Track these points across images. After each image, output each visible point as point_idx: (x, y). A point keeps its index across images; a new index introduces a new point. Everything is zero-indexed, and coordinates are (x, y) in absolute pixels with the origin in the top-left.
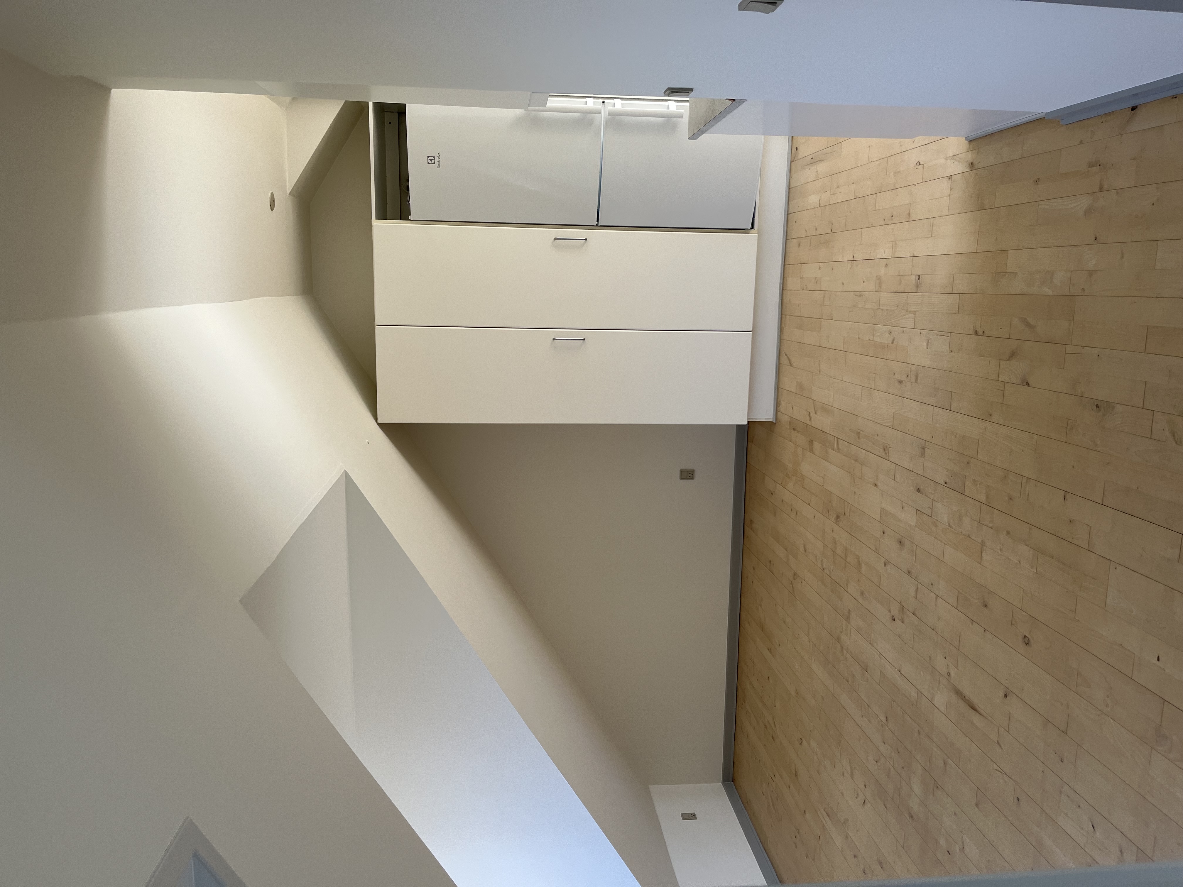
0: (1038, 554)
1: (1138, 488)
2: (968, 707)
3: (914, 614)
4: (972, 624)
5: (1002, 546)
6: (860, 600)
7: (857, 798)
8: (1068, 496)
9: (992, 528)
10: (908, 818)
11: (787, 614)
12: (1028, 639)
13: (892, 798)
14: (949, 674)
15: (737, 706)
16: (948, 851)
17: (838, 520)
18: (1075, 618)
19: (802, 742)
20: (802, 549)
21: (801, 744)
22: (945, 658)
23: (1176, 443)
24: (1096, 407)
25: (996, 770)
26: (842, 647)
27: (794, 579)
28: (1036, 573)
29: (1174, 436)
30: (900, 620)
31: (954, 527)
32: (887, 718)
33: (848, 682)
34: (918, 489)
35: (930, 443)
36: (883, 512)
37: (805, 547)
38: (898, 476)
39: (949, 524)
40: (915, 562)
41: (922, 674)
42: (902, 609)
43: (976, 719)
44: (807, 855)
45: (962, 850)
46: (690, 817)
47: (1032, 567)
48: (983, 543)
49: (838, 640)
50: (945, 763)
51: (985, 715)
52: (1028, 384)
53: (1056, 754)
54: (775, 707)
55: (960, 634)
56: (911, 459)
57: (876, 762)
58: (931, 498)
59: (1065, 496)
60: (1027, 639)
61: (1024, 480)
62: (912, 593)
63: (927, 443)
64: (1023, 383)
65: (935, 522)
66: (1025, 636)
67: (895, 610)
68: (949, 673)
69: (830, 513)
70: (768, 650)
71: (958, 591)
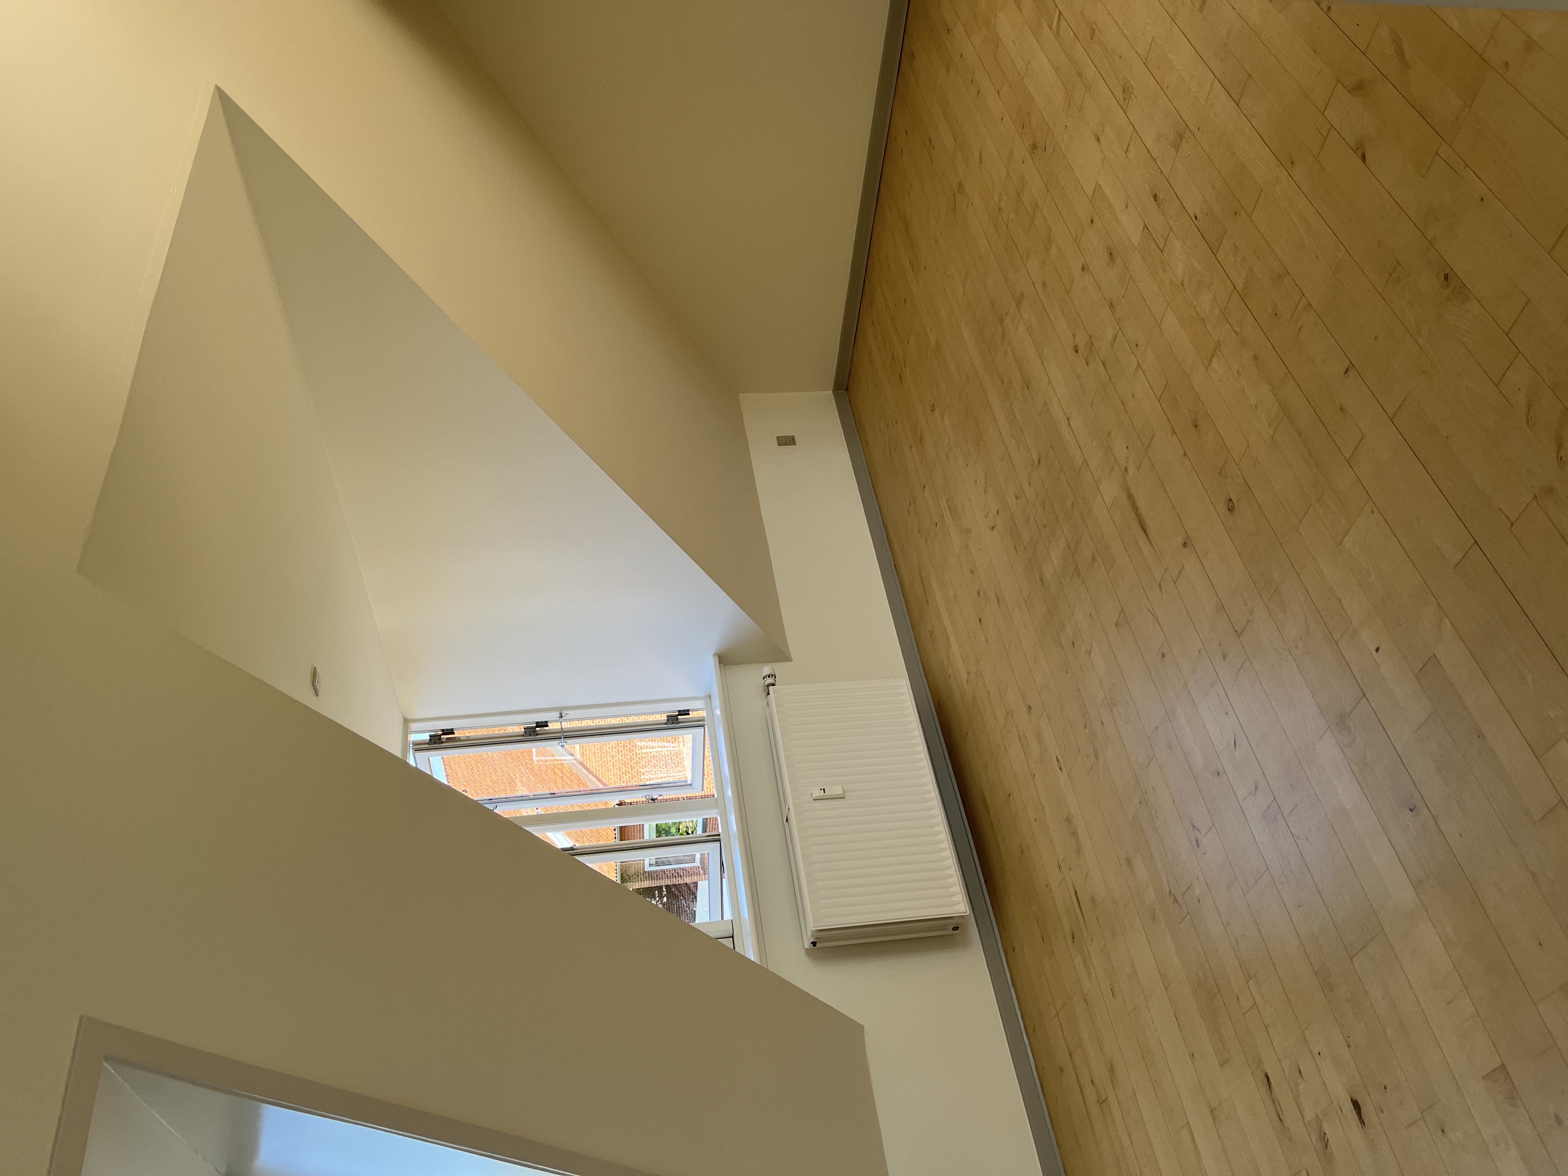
0: (1283, 417)
1: (1447, 437)
2: (1138, 523)
3: (1103, 364)
4: (1172, 435)
5: (1241, 368)
6: (1040, 290)
7: (986, 517)
8: (1352, 372)
9: (1236, 333)
10: (1039, 581)
11: (941, 234)
12: (1234, 506)
13: (1026, 548)
14: (1126, 470)
15: (862, 307)
16: (1072, 642)
17: (1034, 151)
18: (1298, 527)
19: (934, 409)
20: (976, 155)
21: (932, 411)
22: (1127, 448)
23: (1528, 422)
24: (1445, 278)
25: (1149, 610)
26: (1004, 335)
27: (959, 191)
28: (1272, 437)
29: (1529, 410)
30: (1084, 358)
31: (1188, 292)
32: (1039, 460)
33: (1003, 382)
34: (1155, 195)
35: (1192, 136)
36: (1098, 188)
37: (980, 157)
38: (1132, 149)
39: (1182, 281)
40: (1123, 297)
41: (1094, 444)
42: (1091, 345)
43: (1143, 542)
44: (920, 531)
45: (1089, 653)
46: (787, 441)
47: (1269, 426)
48: (1218, 345)
49: (1001, 321)
50: (1094, 559)
51: (1155, 547)
52: (1363, 158)
53: (1220, 646)
54: (908, 342)
55: (1154, 435)
56: (1158, 141)
57: (1016, 497)
58: (1169, 224)
59: (1348, 369)
60: (1232, 505)
61: (1303, 303)
62: (1110, 337)
63: (1188, 133)
64: (1357, 149)
65: (1164, 263)
66: (1231, 500)
67: (1082, 341)
68: (1127, 468)
69: (1024, 130)
70: (910, 263)
71: (1168, 381)
